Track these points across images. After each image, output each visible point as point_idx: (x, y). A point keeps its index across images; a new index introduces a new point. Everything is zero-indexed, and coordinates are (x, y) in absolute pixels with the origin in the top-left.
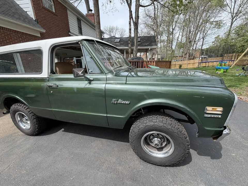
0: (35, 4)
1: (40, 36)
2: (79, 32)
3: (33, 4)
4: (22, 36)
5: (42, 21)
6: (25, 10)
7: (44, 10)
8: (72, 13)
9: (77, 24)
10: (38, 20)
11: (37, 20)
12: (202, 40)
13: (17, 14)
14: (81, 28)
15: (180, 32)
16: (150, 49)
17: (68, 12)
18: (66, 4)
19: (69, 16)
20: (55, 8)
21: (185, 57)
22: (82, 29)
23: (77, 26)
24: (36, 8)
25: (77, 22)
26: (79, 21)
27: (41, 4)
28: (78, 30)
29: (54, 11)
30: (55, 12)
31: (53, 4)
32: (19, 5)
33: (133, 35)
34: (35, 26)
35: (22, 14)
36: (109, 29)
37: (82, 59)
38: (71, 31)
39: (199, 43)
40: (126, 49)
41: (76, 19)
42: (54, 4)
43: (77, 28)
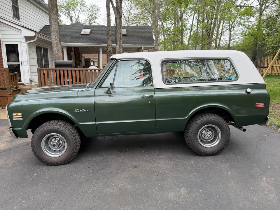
2: (14, 16)
12: (228, 31)
14: (18, 8)
15: (193, 19)
22: (20, 10)
23: (11, 5)
28: (11, 12)
33: (113, 24)
36: (65, 4)
37: (20, 65)
39: (223, 37)
40: (102, 47)
43: (11, 8)
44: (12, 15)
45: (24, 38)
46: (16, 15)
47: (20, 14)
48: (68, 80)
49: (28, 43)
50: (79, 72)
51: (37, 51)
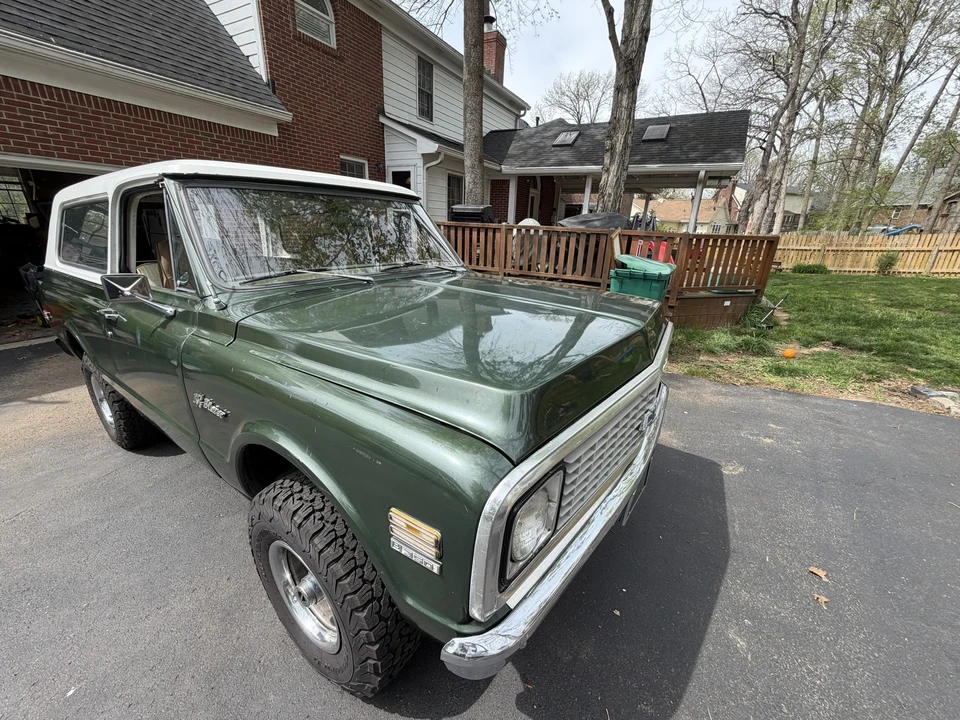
0: (272, 27)
1: (277, 135)
2: (420, 113)
3: (266, 29)
4: (222, 138)
5: (289, 84)
6: (246, 51)
7: (300, 45)
8: (401, 40)
9: (415, 81)
10: (278, 80)
11: (272, 84)
13: (218, 67)
14: (432, 96)
16: (702, 173)
17: (386, 39)
18: (376, 12)
19: (385, 56)
20: (336, 32)
21: (944, 216)
22: (435, 99)
23: (415, 89)
24: (273, 42)
25: (415, 73)
26: (425, 68)
27: (291, 24)
28: (415, 104)
29: (333, 44)
30: (335, 47)
31: (333, 20)
32: (231, 37)
34: (262, 101)
35: (231, 67)
36: (573, 87)
38: (387, 109)
41: (414, 64)
42: (335, 20)
43: (415, 97)
44: (415, 112)
45: (420, 156)
46: (426, 112)
47: (435, 107)
48: (478, 252)
49: (427, 169)
50: (494, 233)
51: (449, 185)
